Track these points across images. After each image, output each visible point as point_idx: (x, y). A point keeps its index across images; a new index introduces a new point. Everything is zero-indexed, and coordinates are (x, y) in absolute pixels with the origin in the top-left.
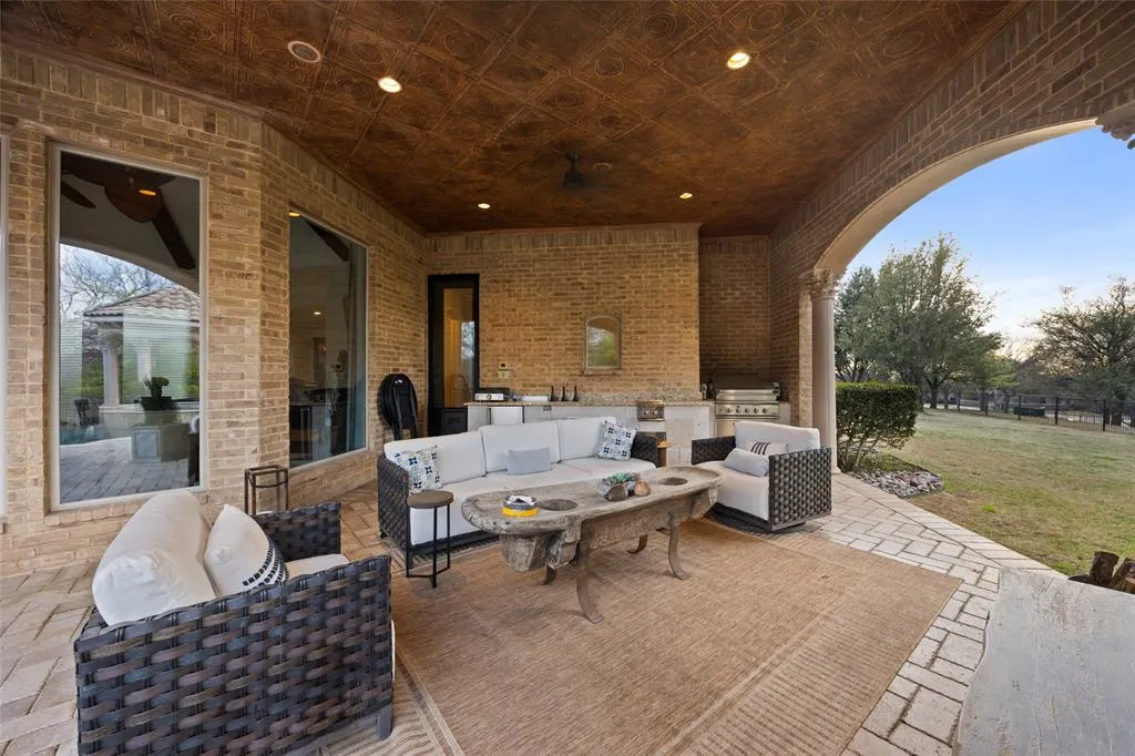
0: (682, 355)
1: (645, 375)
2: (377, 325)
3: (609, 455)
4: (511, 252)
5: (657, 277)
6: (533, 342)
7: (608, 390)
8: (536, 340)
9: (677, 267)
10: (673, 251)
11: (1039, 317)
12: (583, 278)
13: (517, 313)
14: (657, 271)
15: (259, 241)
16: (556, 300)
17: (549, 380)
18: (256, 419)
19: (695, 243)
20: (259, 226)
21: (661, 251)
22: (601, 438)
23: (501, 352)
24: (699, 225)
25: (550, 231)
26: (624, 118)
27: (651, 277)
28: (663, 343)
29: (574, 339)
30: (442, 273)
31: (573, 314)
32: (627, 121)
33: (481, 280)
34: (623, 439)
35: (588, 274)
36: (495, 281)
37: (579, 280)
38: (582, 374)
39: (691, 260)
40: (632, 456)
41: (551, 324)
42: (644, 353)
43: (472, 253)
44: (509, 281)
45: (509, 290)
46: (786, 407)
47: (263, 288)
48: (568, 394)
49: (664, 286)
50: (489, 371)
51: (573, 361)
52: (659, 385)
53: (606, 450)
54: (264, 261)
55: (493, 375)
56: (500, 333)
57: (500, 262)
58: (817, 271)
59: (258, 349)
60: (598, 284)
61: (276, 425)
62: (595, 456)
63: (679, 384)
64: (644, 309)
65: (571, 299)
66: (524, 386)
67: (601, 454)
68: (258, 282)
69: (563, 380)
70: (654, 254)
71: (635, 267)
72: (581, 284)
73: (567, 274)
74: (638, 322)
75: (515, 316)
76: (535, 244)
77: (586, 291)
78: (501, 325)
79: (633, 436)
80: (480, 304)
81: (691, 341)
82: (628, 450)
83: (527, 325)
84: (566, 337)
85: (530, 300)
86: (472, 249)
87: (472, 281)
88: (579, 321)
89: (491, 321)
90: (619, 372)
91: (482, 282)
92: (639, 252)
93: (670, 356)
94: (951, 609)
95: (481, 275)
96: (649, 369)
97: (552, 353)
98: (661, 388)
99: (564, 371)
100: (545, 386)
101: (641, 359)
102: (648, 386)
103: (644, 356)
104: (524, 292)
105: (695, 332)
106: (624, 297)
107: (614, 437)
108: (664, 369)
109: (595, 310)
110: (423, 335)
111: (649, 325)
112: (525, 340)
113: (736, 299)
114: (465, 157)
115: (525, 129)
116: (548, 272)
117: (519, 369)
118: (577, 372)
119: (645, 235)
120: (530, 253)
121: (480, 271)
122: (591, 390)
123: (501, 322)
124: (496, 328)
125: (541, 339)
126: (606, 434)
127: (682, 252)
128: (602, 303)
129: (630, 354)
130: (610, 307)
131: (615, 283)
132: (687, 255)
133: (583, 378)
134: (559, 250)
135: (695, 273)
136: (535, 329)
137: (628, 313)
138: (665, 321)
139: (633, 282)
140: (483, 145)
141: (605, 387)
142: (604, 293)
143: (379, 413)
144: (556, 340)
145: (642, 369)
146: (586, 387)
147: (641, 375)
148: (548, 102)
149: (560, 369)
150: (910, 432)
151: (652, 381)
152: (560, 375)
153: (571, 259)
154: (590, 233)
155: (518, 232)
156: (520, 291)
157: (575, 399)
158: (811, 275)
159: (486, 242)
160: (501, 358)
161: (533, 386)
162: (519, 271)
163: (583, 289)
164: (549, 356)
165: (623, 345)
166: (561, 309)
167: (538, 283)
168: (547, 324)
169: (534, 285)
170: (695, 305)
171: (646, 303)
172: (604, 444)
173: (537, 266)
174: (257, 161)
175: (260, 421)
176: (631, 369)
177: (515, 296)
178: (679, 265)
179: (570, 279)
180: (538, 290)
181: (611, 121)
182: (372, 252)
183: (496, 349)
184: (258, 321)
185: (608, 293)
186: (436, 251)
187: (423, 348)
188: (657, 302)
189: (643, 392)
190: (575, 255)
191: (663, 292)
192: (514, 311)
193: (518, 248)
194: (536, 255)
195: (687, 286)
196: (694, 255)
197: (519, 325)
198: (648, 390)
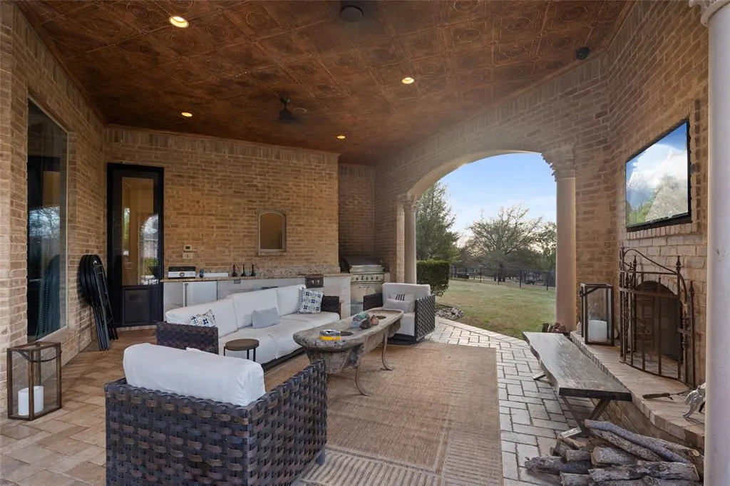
0: (328, 242)
1: (302, 256)
2: (77, 208)
3: (308, 311)
4: (196, 153)
5: (311, 187)
6: (215, 229)
7: (276, 267)
8: (218, 227)
9: (324, 182)
10: (322, 170)
11: (472, 225)
12: (257, 181)
13: (200, 204)
14: (312, 183)
15: (9, 121)
16: (236, 197)
17: (230, 260)
18: (7, 299)
19: (336, 167)
20: (10, 108)
21: (313, 169)
22: (301, 300)
23: (185, 236)
24: (339, 155)
25: (229, 141)
26: (333, 88)
27: (307, 186)
28: (315, 234)
29: (250, 228)
30: (124, 162)
31: (249, 209)
32: (334, 91)
33: (165, 173)
34: (317, 298)
35: (261, 179)
36: (180, 176)
37: (255, 183)
38: (257, 255)
39: (333, 178)
40: (322, 310)
41: (231, 216)
42: (303, 240)
43: (156, 149)
44: (193, 178)
45: (193, 185)
46: (387, 275)
47: (12, 169)
48: (246, 271)
49: (316, 194)
50: (173, 252)
51: (250, 245)
52: (312, 263)
53: (305, 307)
54: (13, 142)
55: (177, 256)
56: (185, 220)
57: (185, 161)
58: (409, 194)
59: (9, 229)
60: (269, 187)
61: (20, 305)
62: (297, 312)
63: (326, 262)
64: (302, 209)
65: (248, 197)
66: (207, 264)
67: (302, 310)
68: (8, 163)
69: (243, 260)
70: (309, 171)
71: (296, 178)
72: (256, 186)
73: (244, 177)
74: (298, 218)
75: (199, 207)
76: (217, 150)
77: (259, 192)
78: (184, 214)
79: (322, 296)
80: (165, 195)
81: (332, 232)
82: (319, 306)
83: (210, 215)
84: (243, 226)
85: (213, 195)
86: (157, 145)
87: (157, 173)
88: (254, 215)
89: (175, 209)
90: (284, 254)
91: (167, 175)
92: (300, 167)
93: (320, 243)
94: (498, 358)
95: (166, 169)
96: (305, 252)
97: (232, 239)
98: (313, 265)
99: (241, 253)
100: (227, 264)
101: (300, 244)
102: (305, 264)
103: (302, 242)
104: (207, 187)
105: (335, 226)
106: (289, 199)
107: (310, 298)
108: (316, 252)
109: (267, 207)
110: (102, 217)
111: (305, 220)
112: (208, 227)
113: (355, 205)
114: (202, 80)
115: (264, 77)
116: (228, 174)
117: (202, 251)
118: (253, 254)
119: (303, 156)
120: (213, 156)
121: (164, 165)
122: (263, 267)
123: (185, 211)
124: (180, 216)
125: (222, 227)
126: (304, 297)
127: (328, 172)
128: (272, 202)
129: (293, 240)
130: (279, 205)
131: (282, 188)
132: (331, 174)
133: (258, 258)
134: (239, 158)
135: (336, 187)
136: (217, 219)
137: (292, 210)
138: (316, 219)
139: (295, 189)
140: (223, 77)
141: (274, 265)
142: (274, 195)
143: (79, 292)
144: (235, 228)
145: (301, 252)
146: (260, 265)
147: (299, 256)
148: (292, 68)
149: (239, 251)
150: (446, 287)
151: (307, 260)
152: (239, 255)
153: (247, 166)
154: (262, 149)
155: (202, 137)
156: (204, 186)
157: (253, 274)
158: (406, 197)
159: (171, 141)
160: (186, 242)
161: (216, 265)
162: (204, 170)
163: (257, 190)
164: (229, 241)
165: (287, 234)
166: (239, 204)
167: (220, 182)
168: (228, 216)
169: (218, 183)
170: (336, 208)
171: (304, 205)
172: (304, 303)
173: (219, 167)
174: (9, 43)
175: (10, 301)
176: (294, 252)
177: (199, 190)
178: (326, 180)
179: (246, 182)
180: (220, 188)
181: (325, 88)
182: (73, 138)
183: (180, 234)
184: (8, 201)
185: (277, 195)
186: (116, 141)
187: (102, 231)
188: (311, 204)
189: (302, 267)
190: (252, 163)
191: (315, 198)
192: (198, 202)
193: (201, 150)
194: (218, 159)
195: (331, 195)
196: (335, 175)
197: (203, 214)
198: (305, 266)
